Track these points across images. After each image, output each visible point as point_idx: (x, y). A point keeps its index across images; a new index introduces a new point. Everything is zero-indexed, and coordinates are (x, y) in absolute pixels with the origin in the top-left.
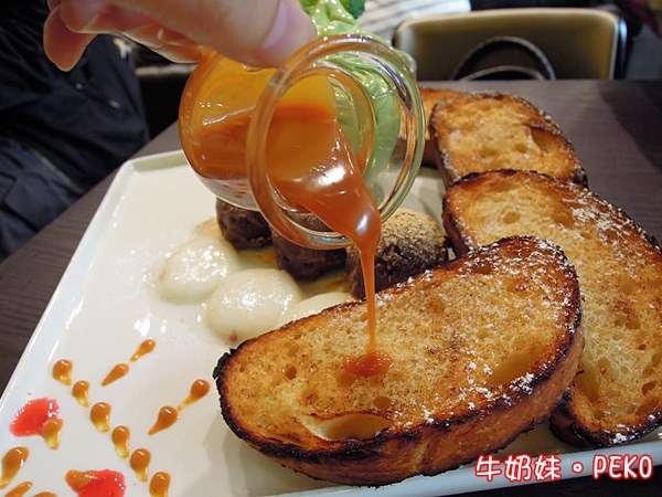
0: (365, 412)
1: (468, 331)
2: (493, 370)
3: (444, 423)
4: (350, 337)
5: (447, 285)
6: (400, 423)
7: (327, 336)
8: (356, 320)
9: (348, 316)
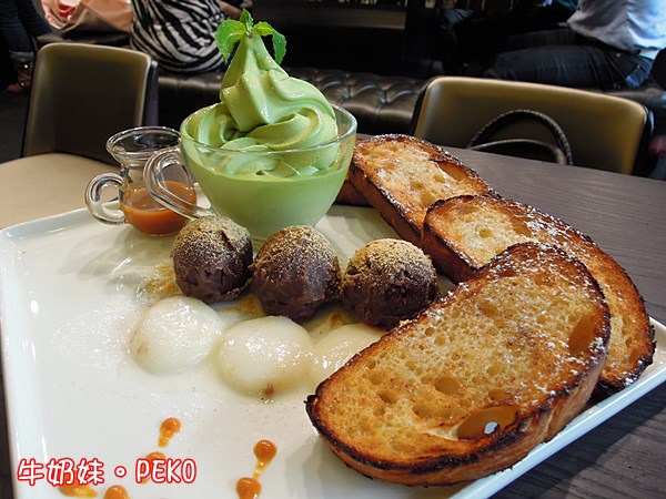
0: (487, 407)
1: (529, 321)
2: (568, 343)
3: (564, 390)
4: (428, 352)
5: (485, 290)
6: (525, 405)
7: (403, 357)
8: (422, 337)
9: (412, 336)
